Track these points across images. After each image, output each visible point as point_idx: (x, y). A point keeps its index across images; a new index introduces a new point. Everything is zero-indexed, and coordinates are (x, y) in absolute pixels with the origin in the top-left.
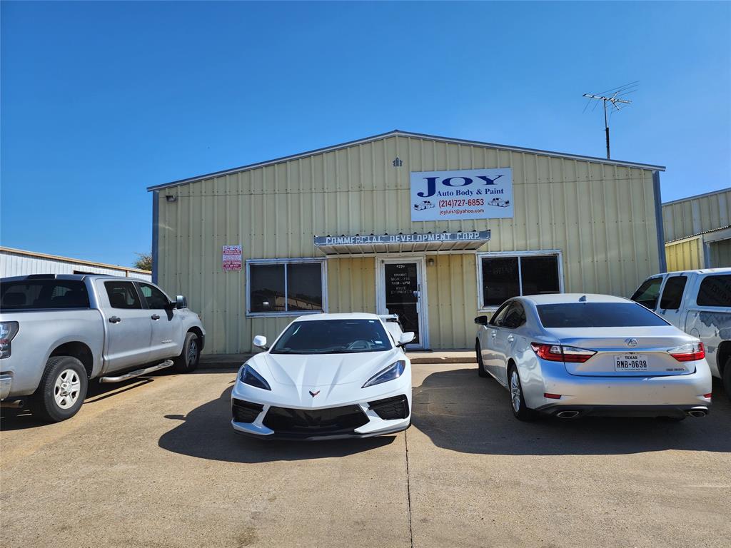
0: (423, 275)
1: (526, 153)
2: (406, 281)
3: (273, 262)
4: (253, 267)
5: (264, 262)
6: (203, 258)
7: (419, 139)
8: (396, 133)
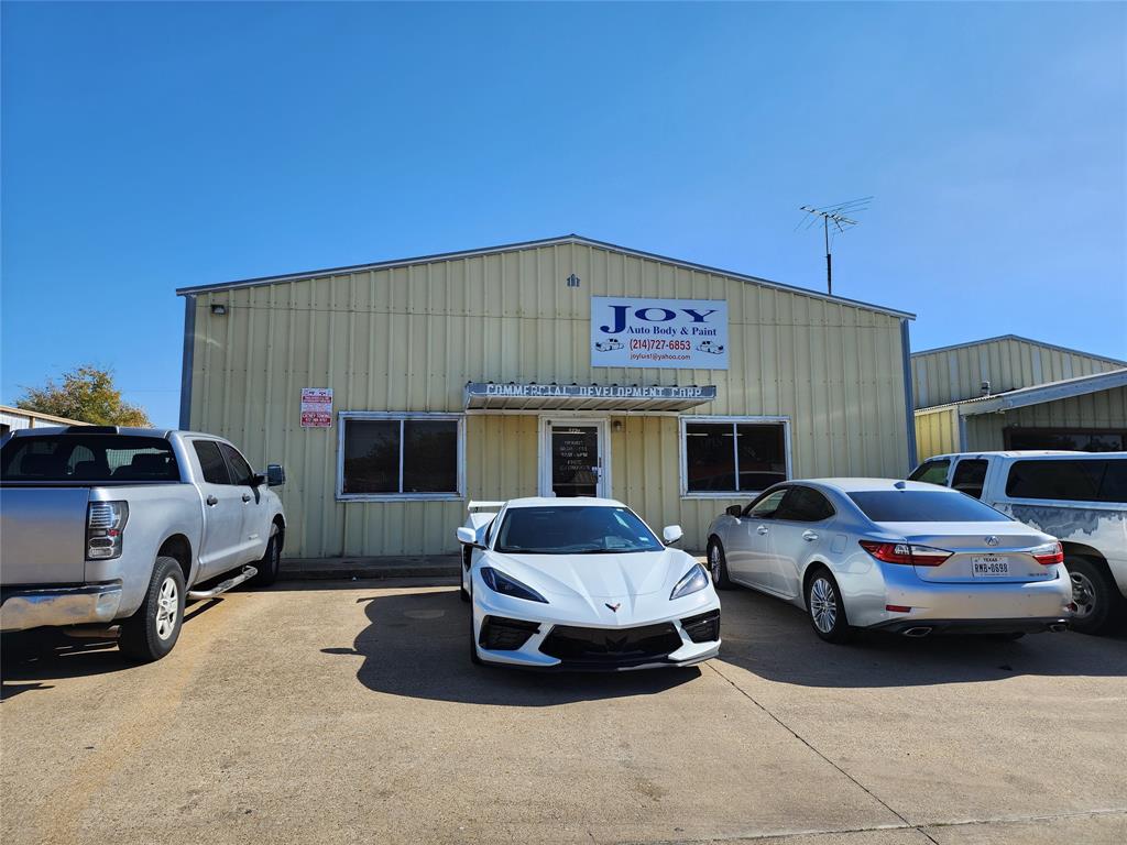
0: (606, 445)
1: (746, 282)
2: (582, 452)
3: (382, 416)
4: (350, 424)
5: (368, 416)
6: (268, 405)
7: (604, 250)
8: (573, 239)
